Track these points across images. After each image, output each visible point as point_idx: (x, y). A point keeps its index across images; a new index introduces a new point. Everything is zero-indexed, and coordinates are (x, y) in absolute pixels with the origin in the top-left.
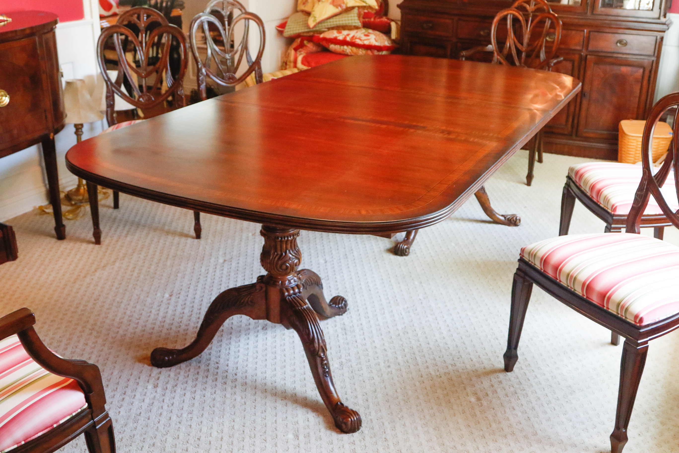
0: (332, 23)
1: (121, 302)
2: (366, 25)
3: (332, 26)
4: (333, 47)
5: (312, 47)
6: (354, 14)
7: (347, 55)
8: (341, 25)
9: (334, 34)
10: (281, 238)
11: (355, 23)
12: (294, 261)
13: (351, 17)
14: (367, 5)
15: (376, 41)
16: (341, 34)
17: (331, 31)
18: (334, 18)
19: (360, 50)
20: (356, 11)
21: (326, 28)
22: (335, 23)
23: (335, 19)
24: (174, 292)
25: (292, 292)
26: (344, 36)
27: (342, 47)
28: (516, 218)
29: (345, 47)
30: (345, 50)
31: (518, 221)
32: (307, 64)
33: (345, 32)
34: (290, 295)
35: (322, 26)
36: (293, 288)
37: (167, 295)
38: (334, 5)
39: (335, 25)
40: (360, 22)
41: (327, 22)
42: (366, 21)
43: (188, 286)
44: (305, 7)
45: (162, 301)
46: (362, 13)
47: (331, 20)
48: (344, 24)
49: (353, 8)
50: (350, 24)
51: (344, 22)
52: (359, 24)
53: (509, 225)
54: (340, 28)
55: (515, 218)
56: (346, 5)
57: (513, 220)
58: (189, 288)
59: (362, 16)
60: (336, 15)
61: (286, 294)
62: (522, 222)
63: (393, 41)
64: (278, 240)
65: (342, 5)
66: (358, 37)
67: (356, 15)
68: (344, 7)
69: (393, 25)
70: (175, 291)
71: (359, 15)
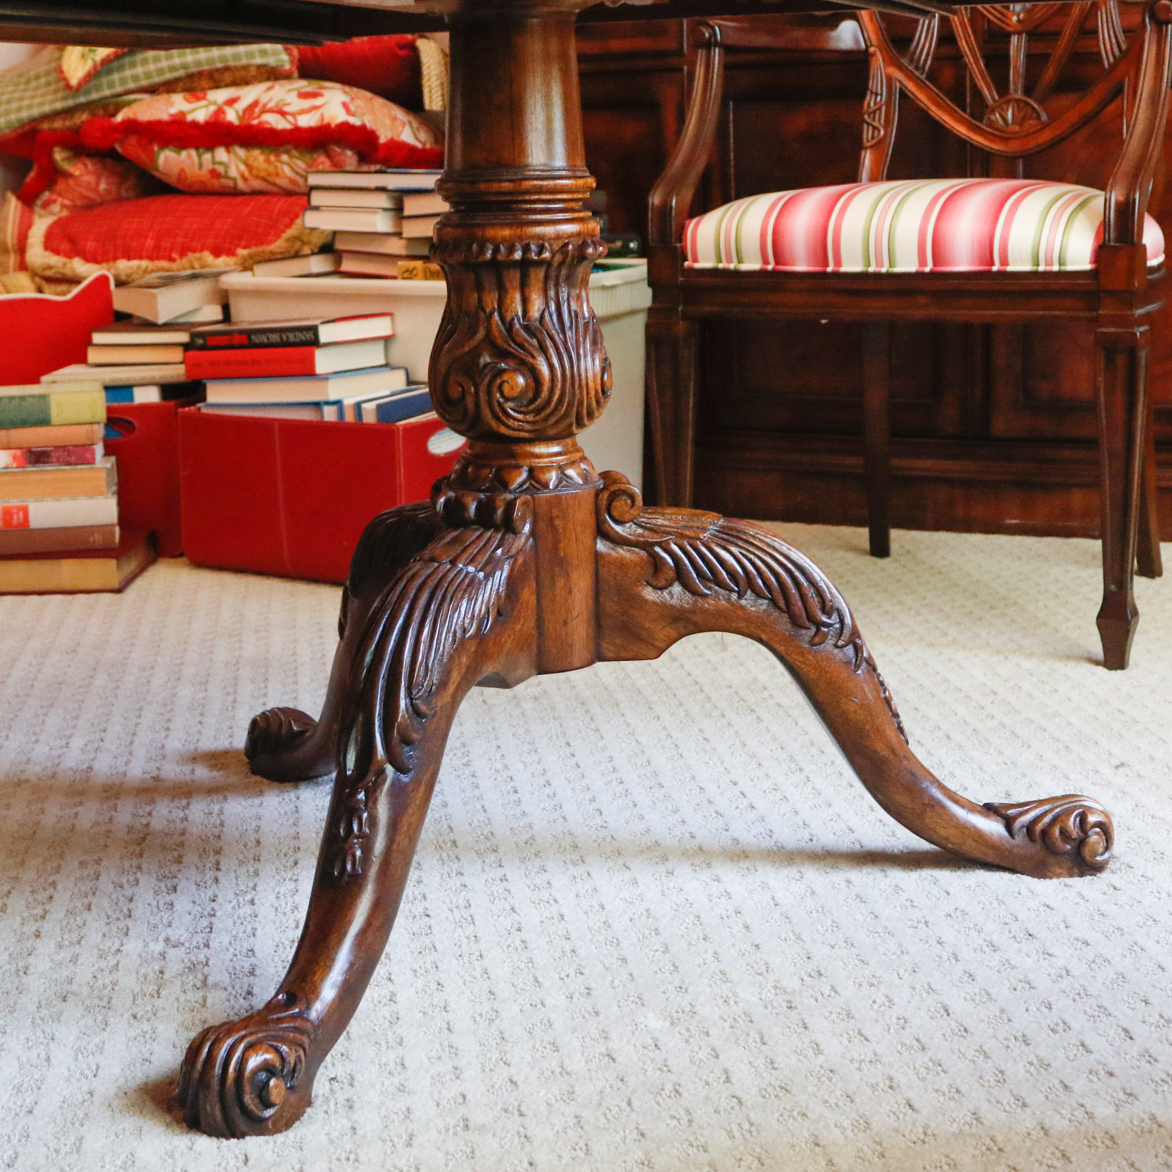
2: (315, 68)
3: (169, 76)
4: (170, 161)
5: (90, 179)
7: (234, 194)
8: (204, 66)
9: (171, 105)
11: (263, 53)
15: (351, 113)
16: (203, 103)
17: (162, 98)
19: (283, 156)
22: (177, 61)
26: (213, 108)
27: (207, 157)
28: (1083, 817)
29: (221, 154)
30: (221, 169)
31: (1095, 838)
32: (65, 246)
33: (219, 96)
39: (181, 73)
40: (287, 50)
41: (144, 62)
42: (314, 55)
48: (220, 66)
50: (244, 62)
51: (214, 54)
52: (283, 59)
53: (1039, 870)
54: (198, 82)
55: (1072, 823)
57: (1064, 834)
62: (1118, 846)
63: (435, 124)
66: (271, 105)
69: (427, 49)
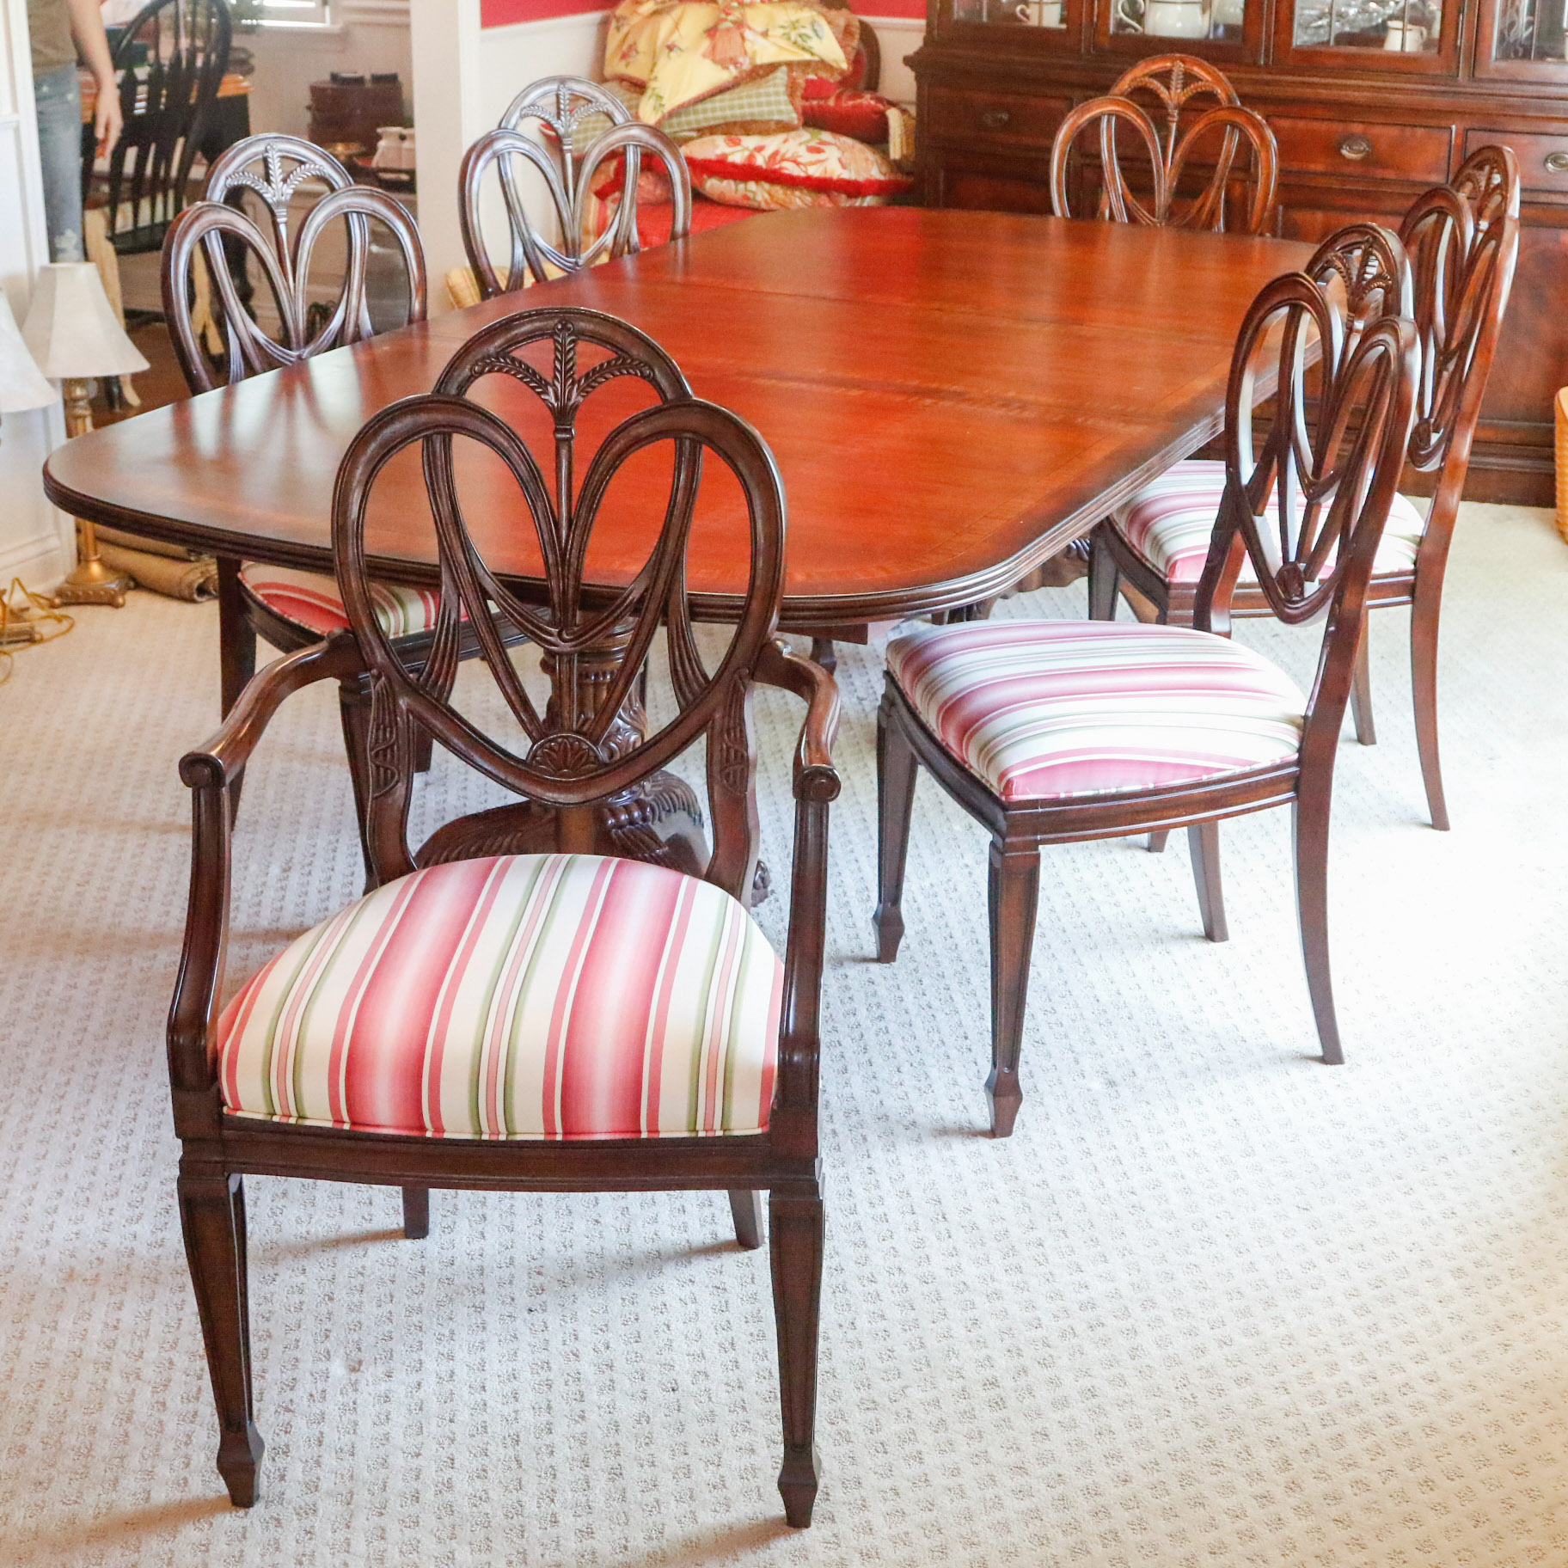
0: (710, 115)
1: (153, 889)
2: (813, 120)
3: (711, 123)
4: (715, 186)
5: (651, 187)
6: (775, 85)
7: (757, 210)
8: (739, 119)
9: (716, 147)
10: (597, 675)
11: (780, 112)
12: (629, 737)
13: (768, 95)
14: (816, 58)
15: (844, 167)
16: (739, 148)
17: (708, 139)
18: (718, 98)
19: (797, 193)
20: (781, 76)
21: (692, 130)
22: (719, 114)
23: (718, 102)
24: (295, 861)
25: (623, 817)
26: (746, 153)
27: (741, 186)
29: (752, 185)
30: (751, 195)
33: (750, 142)
34: (620, 826)
35: (679, 124)
36: (627, 809)
37: (275, 870)
38: (715, 61)
39: (722, 121)
40: (796, 109)
41: (696, 112)
42: (812, 108)
43: (332, 846)
44: (627, 65)
45: (264, 884)
46: (801, 81)
47: (708, 105)
48: (749, 118)
49: (772, 68)
50: (766, 117)
51: (747, 111)
52: (793, 117)
54: (733, 129)
56: (752, 59)
58: (335, 851)
59: (799, 93)
60: (722, 90)
61: (611, 821)
63: (896, 166)
64: (588, 681)
65: (741, 60)
66: (788, 155)
67: (782, 89)
68: (747, 66)
69: (893, 116)
70: (297, 858)
71: (792, 88)
